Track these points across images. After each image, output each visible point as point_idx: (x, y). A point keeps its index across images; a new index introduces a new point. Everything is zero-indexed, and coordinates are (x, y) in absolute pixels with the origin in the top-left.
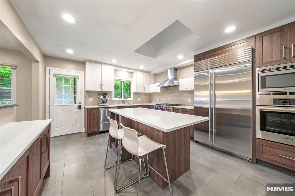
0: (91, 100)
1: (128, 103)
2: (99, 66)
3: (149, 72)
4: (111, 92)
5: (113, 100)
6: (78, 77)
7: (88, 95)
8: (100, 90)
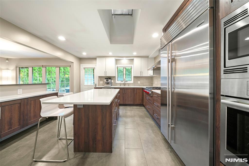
0: (102, 82)
1: (128, 86)
2: (104, 59)
3: (147, 57)
4: (115, 77)
5: (116, 82)
6: (95, 68)
7: (100, 79)
8: (105, 76)
